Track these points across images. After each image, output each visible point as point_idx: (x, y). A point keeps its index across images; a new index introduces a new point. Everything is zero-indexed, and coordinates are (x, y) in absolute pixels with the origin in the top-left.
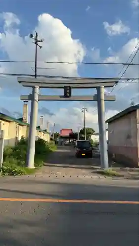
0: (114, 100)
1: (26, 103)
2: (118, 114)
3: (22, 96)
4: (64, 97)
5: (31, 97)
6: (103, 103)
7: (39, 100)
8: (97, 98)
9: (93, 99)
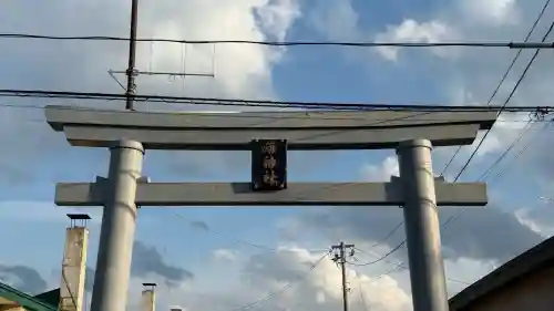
0: (484, 204)
1: (78, 222)
2: (496, 274)
3: (61, 187)
4: (251, 188)
5: (105, 193)
6: (432, 216)
7: (138, 204)
8: (405, 193)
9: (382, 199)
